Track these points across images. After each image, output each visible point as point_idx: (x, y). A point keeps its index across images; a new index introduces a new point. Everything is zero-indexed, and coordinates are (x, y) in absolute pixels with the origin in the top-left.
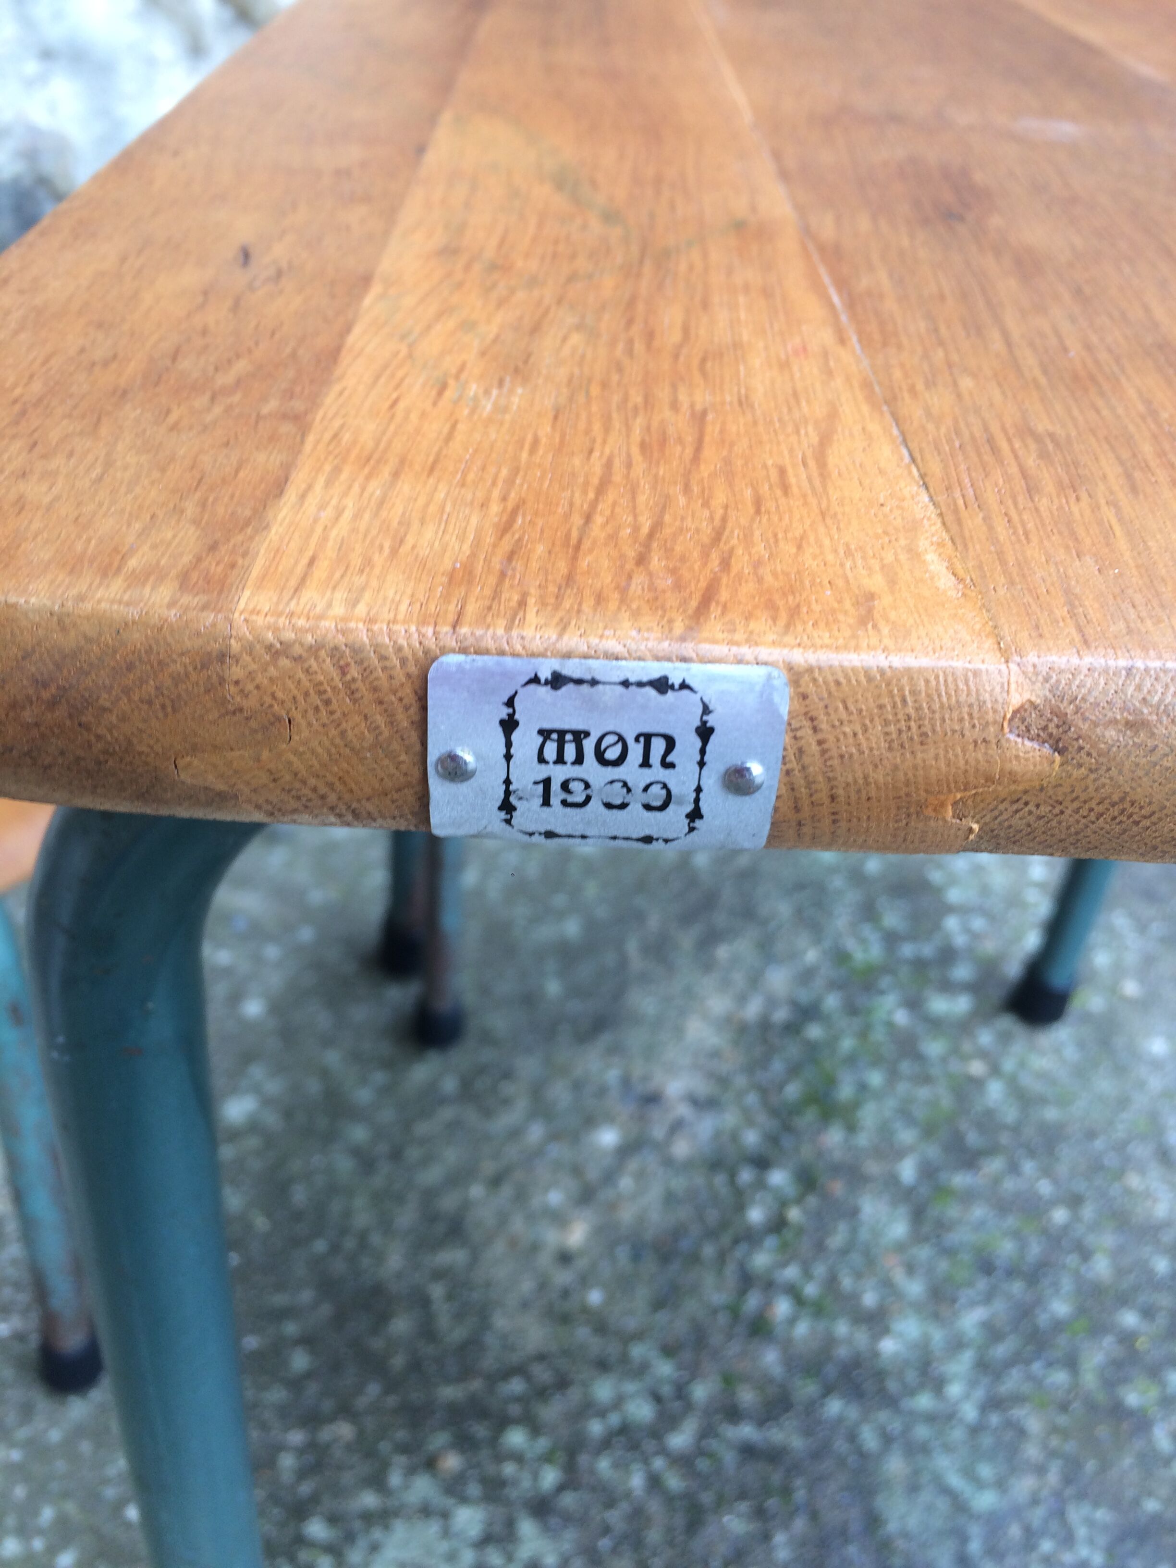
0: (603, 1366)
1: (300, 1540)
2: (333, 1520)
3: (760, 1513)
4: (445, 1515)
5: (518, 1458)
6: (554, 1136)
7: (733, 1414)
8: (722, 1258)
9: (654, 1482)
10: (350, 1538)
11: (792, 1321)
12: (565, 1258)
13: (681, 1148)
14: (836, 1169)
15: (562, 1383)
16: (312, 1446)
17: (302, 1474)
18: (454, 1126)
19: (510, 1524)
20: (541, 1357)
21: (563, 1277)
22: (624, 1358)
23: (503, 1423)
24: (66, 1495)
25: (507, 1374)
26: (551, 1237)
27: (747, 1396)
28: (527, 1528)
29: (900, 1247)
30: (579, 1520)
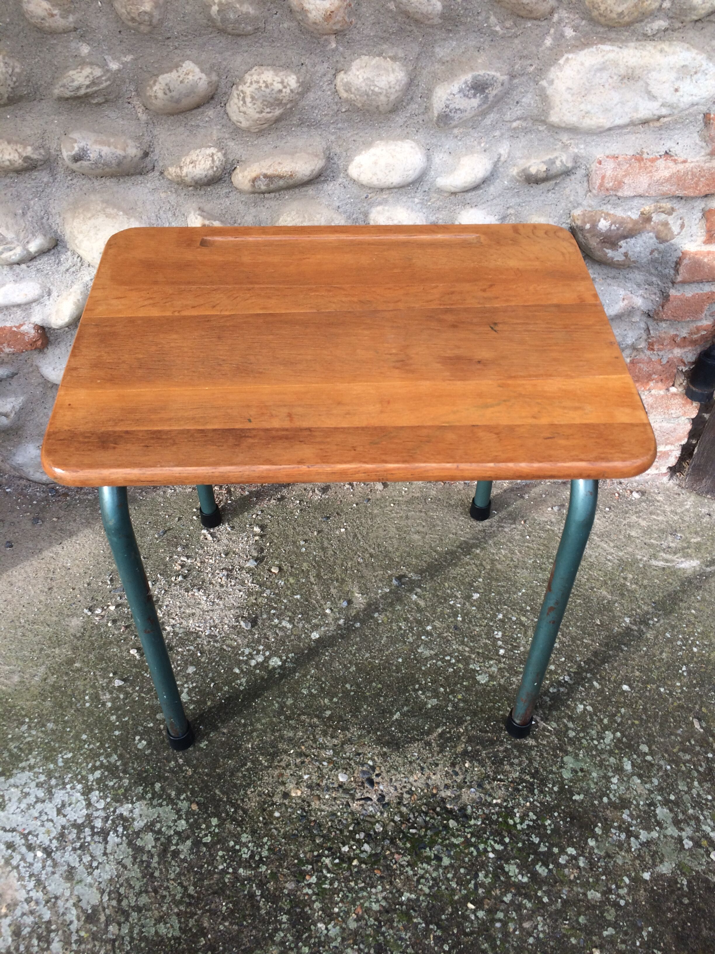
0: (253, 832)
1: (153, 784)
2: (162, 788)
3: (232, 912)
4: (180, 818)
5: (208, 827)
6: (330, 760)
7: (261, 885)
8: (320, 846)
9: (224, 872)
10: (160, 797)
11: (309, 886)
12: (286, 795)
13: (355, 806)
14: (388, 867)
15: (240, 824)
16: (180, 767)
17: (171, 771)
18: (314, 726)
19: (188, 838)
20: (245, 811)
21: (277, 799)
22: (260, 838)
23: (217, 815)
24: (133, 719)
25: (233, 805)
26: (291, 786)
27: (271, 885)
28: (189, 843)
29: (368, 910)
30: (200, 858)
